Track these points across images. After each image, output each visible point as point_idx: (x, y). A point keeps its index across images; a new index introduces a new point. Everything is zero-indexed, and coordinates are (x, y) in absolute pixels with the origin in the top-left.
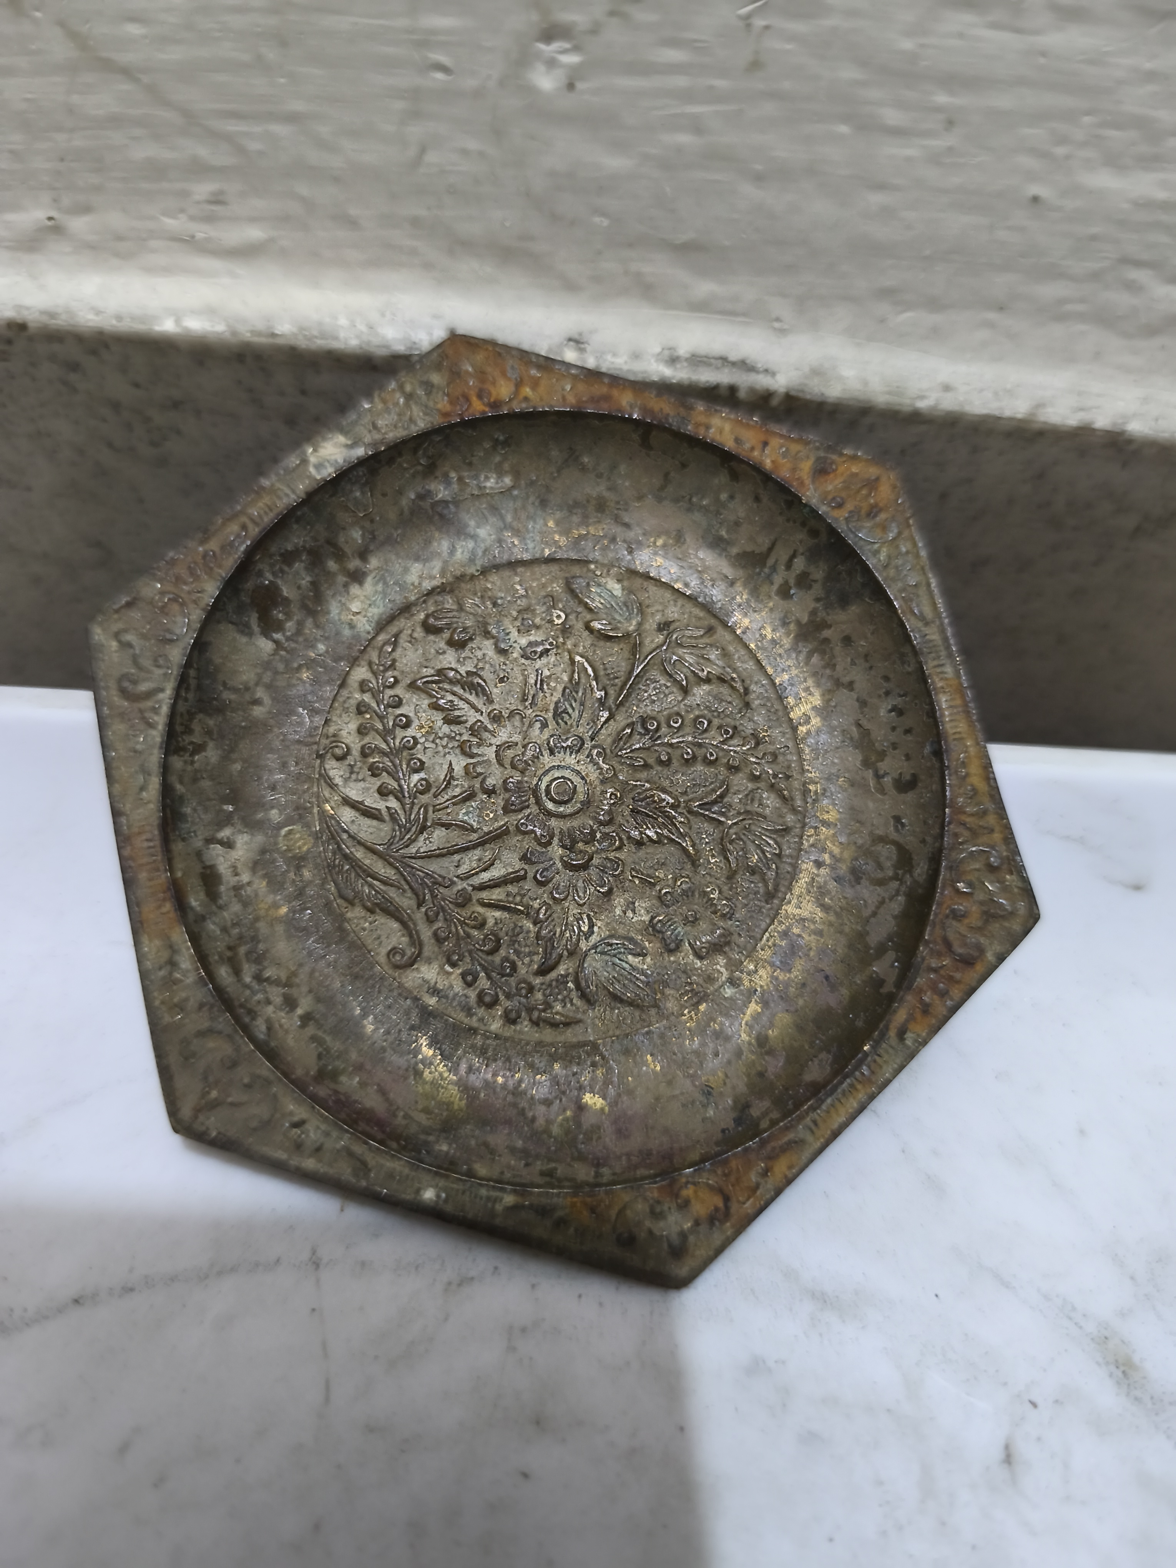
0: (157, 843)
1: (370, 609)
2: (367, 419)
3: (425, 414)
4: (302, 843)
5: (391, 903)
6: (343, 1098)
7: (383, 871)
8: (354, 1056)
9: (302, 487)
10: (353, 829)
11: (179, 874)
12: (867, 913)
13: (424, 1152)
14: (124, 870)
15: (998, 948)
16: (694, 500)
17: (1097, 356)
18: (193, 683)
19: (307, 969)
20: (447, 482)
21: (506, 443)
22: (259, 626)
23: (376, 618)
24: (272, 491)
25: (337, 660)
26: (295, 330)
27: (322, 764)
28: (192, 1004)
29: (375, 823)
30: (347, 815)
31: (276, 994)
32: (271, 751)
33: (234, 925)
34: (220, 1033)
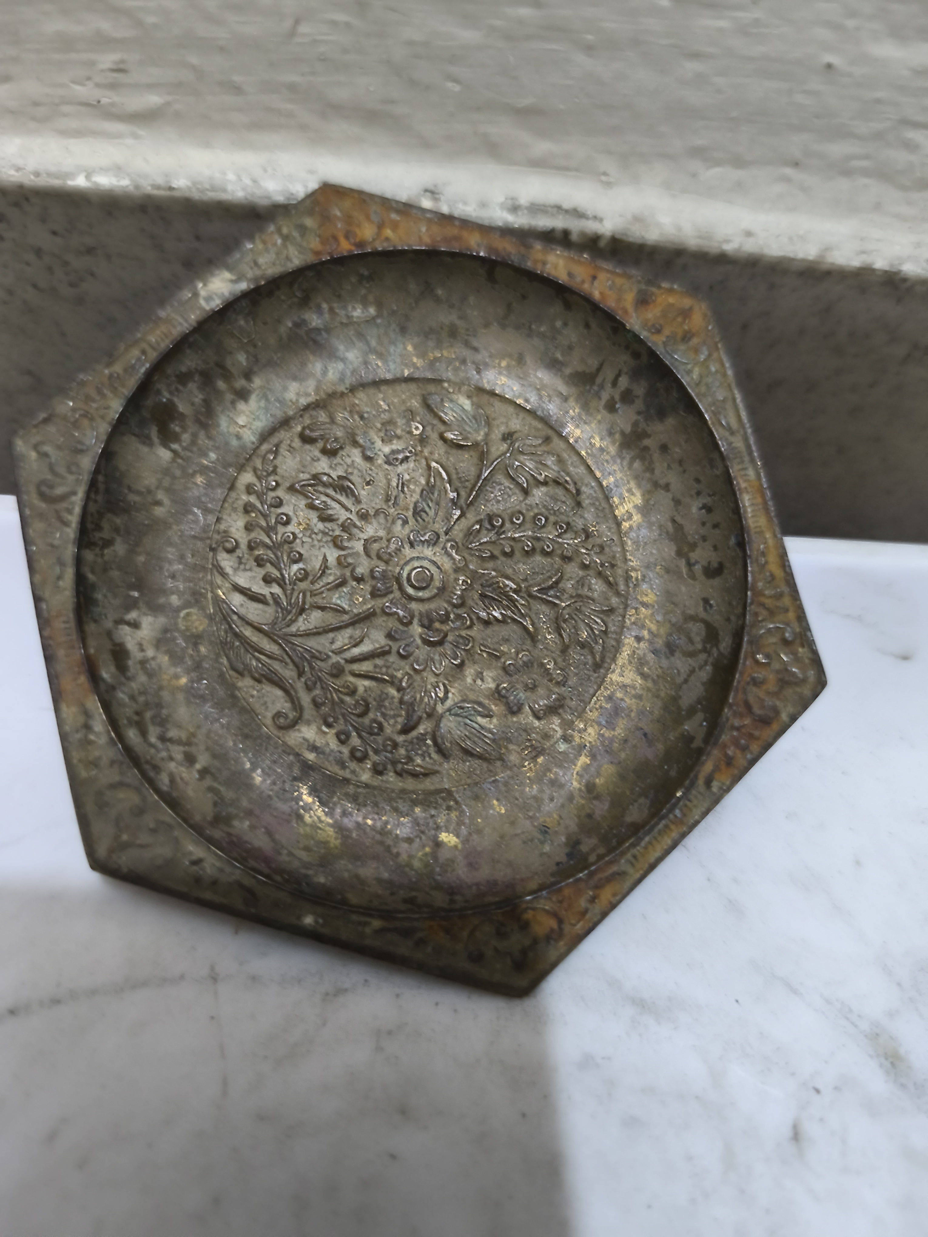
0: (72, 624)
1: (254, 423)
2: (249, 258)
3: (300, 253)
4: (199, 623)
5: (275, 674)
6: (235, 839)
7: (268, 647)
8: (245, 803)
9: (193, 317)
10: (242, 611)
11: (92, 651)
12: (679, 680)
13: (304, 884)
14: (45, 648)
15: (791, 709)
16: (533, 327)
17: (878, 207)
18: (101, 487)
19: (204, 730)
20: (319, 311)
21: (370, 278)
22: (158, 438)
23: (259, 430)
24: (168, 321)
25: (227, 465)
26: (189, 184)
27: (214, 557)
28: (105, 761)
29: (260, 606)
30: (237, 599)
31: (177, 752)
32: (171, 544)
33: (143, 693)
34: (128, 786)
